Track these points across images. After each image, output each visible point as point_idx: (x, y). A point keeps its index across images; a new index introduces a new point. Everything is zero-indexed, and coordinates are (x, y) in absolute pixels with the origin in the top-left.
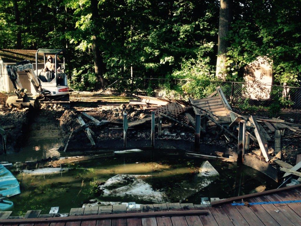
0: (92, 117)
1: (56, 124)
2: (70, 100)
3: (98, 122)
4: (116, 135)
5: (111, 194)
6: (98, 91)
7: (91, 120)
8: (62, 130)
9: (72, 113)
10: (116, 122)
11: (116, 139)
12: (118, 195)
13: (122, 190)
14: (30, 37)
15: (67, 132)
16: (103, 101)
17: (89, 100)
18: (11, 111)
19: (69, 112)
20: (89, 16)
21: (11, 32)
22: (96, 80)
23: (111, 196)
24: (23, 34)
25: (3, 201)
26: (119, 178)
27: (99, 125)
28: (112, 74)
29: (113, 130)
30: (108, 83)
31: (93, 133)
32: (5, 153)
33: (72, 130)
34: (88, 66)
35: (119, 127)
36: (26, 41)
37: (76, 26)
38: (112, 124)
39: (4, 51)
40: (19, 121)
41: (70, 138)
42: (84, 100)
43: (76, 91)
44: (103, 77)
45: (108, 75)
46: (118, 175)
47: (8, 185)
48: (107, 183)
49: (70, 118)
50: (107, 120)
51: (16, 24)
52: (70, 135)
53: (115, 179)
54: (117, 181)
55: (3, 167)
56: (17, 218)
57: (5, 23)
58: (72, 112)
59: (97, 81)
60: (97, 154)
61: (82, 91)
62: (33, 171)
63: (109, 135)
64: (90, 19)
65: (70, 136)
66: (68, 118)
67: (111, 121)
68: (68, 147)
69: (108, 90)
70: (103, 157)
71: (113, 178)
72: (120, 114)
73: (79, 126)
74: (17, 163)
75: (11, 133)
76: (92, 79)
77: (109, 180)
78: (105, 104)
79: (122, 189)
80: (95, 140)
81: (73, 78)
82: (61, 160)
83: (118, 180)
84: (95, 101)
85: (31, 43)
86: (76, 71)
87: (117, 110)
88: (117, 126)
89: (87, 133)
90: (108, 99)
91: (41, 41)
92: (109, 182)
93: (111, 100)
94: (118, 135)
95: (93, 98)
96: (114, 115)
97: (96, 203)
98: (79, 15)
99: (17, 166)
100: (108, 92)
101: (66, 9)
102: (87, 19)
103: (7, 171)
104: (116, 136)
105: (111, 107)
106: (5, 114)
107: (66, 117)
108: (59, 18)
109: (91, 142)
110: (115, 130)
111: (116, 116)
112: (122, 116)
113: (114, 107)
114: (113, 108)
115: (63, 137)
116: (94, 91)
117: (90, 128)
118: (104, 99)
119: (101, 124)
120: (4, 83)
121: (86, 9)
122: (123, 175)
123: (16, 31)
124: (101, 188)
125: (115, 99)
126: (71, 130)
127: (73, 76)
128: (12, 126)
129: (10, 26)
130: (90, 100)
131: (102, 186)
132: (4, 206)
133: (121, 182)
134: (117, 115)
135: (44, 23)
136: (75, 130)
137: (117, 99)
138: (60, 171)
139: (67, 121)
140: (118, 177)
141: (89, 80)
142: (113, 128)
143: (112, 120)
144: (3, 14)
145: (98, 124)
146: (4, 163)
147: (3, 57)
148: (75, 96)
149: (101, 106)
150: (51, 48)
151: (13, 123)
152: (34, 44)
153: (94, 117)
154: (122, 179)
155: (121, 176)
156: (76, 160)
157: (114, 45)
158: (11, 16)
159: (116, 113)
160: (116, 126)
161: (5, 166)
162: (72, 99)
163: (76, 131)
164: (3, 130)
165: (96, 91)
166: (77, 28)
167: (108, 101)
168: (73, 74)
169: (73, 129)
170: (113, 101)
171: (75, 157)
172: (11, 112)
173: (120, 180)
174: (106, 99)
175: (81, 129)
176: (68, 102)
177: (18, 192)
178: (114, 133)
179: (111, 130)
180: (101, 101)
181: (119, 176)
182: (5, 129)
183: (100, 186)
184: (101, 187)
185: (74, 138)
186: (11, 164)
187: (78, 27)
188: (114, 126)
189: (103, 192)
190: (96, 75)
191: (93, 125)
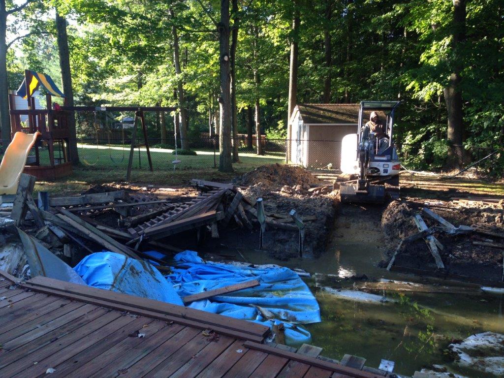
0: (441, 218)
1: (374, 223)
2: (399, 185)
3: (452, 229)
4: (487, 256)
5: (475, 364)
6: (450, 171)
7: (439, 223)
8: (385, 233)
9: (403, 206)
10: (488, 232)
11: (486, 264)
12: (488, 369)
13: (496, 363)
14: (343, 84)
15: (394, 238)
16: (460, 191)
17: (433, 188)
18: (312, 195)
19: (398, 205)
20: (447, 41)
21: (317, 78)
22: (447, 152)
23: (475, 368)
24: (334, 80)
25: (297, 329)
26: (491, 339)
27: (453, 234)
28: (481, 142)
29: (482, 246)
30: (471, 158)
31: (442, 247)
32: (301, 256)
33: (402, 236)
34: (432, 127)
35: (493, 243)
36: (337, 90)
37: (422, 60)
38: (480, 235)
39: (306, 106)
40: (322, 211)
41: (398, 248)
42: (423, 186)
43: (409, 171)
44: (462, 147)
45: (474, 143)
46: (488, 333)
47: (303, 305)
48: (466, 342)
49: (399, 216)
50: (469, 225)
51: (325, 66)
52: (399, 244)
53: (483, 339)
54: (487, 343)
55: (297, 276)
56: (330, 361)
57: (311, 65)
58: (404, 204)
59: (449, 153)
60: (446, 285)
61: (420, 171)
62: (340, 291)
63: (473, 255)
64: (448, 46)
65: (399, 246)
66: (397, 214)
67: (477, 228)
68: (394, 264)
69: (471, 171)
70: (459, 292)
71: (479, 336)
72: (497, 217)
73: (415, 231)
74: (316, 274)
75: (310, 227)
76: (441, 149)
77: (470, 338)
78: (465, 196)
79: (497, 361)
80: (445, 260)
81: (404, 148)
82: (382, 282)
83: (490, 342)
84: (445, 190)
85: (344, 93)
86: (411, 136)
87: (490, 210)
88: (490, 240)
89: (429, 245)
90: (470, 187)
91: (359, 88)
92: (471, 342)
93: (478, 189)
94: (491, 258)
95: (439, 184)
96: (483, 219)
97: (445, 373)
98: (429, 41)
99: (316, 279)
100: (470, 175)
101: (405, 33)
102: (442, 47)
103: (303, 284)
104: (486, 258)
105: (478, 202)
106: (303, 198)
107: (393, 213)
108: (392, 50)
109: (437, 262)
110: (485, 246)
111: (488, 221)
112: (500, 222)
113: (484, 204)
114: (482, 206)
115: (385, 246)
116: (442, 171)
117: (435, 236)
118: (461, 187)
119: (458, 232)
120: (301, 153)
121: (442, 28)
122: (499, 335)
123: (325, 75)
124: (455, 350)
125: (486, 189)
126: (400, 236)
127: (404, 144)
128: (313, 218)
129: (317, 70)
130: (435, 186)
131: (457, 345)
132: (298, 337)
133: (494, 347)
134: (490, 219)
135: (366, 60)
136: (407, 237)
137: (490, 190)
138: (382, 301)
139: (393, 219)
140: (490, 337)
141: (435, 152)
142: (480, 243)
143: (480, 228)
144: (309, 52)
145: (452, 232)
146: (298, 271)
147: (304, 115)
148: (407, 178)
149: (458, 200)
150: (373, 100)
151: (314, 214)
152: (348, 95)
153: (444, 218)
154: (498, 342)
155: (495, 335)
156: (407, 288)
157: (492, 88)
158: (319, 54)
159: (489, 214)
160: (487, 240)
161: (300, 276)
162: (403, 183)
163: (409, 239)
164: (301, 222)
165: (447, 172)
166: (422, 63)
167: (471, 192)
168: (405, 141)
169: (403, 234)
170: (481, 191)
171: (406, 283)
172: (311, 197)
173: (492, 343)
174: (466, 187)
175: (419, 237)
176: (397, 187)
177: (317, 319)
178: (484, 253)
179: (477, 245)
180: (457, 189)
181: (489, 335)
182: (303, 221)
183: (452, 344)
184: (456, 347)
185: (406, 251)
186: (308, 274)
187: (424, 61)
188: (483, 239)
189: (459, 358)
190: (450, 143)
191: (441, 231)
